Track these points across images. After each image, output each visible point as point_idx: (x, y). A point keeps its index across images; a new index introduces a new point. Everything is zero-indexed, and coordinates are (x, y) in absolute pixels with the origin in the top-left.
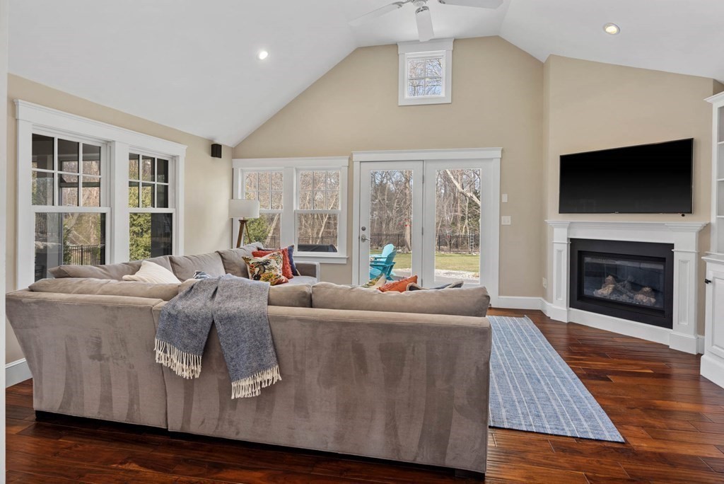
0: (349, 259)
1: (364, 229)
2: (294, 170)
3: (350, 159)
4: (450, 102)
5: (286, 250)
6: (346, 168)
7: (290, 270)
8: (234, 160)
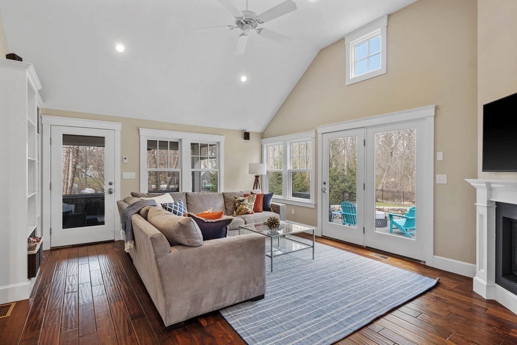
1: (325, 183)
2: (288, 143)
3: (316, 132)
4: (385, 72)
5: (262, 195)
6: (314, 139)
7: (261, 207)
8: (262, 140)
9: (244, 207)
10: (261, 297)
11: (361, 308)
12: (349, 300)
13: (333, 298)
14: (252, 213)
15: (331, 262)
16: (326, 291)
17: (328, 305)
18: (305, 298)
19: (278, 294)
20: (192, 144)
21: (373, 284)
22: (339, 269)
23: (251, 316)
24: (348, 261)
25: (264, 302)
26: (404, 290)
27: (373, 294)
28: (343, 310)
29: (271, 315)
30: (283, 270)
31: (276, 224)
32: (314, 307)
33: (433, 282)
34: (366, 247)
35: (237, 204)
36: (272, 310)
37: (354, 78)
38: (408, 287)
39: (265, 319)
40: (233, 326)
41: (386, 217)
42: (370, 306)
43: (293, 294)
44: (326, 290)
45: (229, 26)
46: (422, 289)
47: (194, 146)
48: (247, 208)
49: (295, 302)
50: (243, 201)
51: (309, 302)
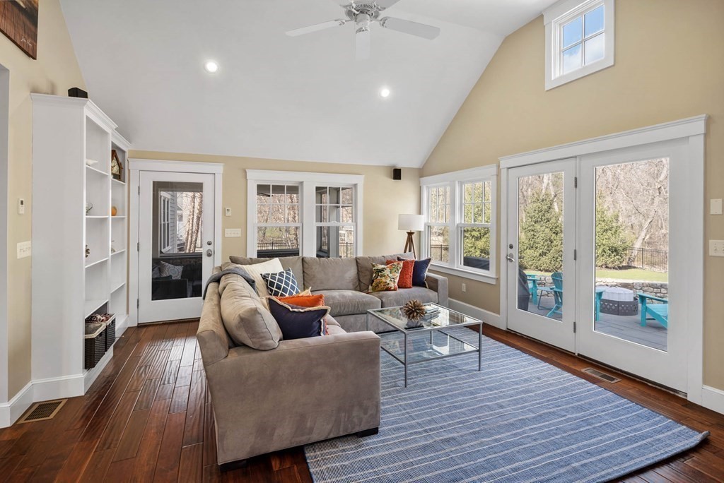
0: (498, 279)
1: (511, 247)
2: (457, 183)
3: (499, 166)
4: (612, 64)
5: (412, 261)
6: (495, 177)
7: (410, 281)
8: (421, 179)
9: (383, 279)
10: (374, 431)
11: (537, 475)
12: (520, 456)
13: (492, 448)
14: (395, 290)
15: (507, 378)
16: (483, 433)
17: (479, 460)
18: (443, 441)
19: (401, 428)
20: (318, 188)
21: (572, 429)
22: (518, 393)
23: (346, 463)
24: (539, 379)
25: (375, 440)
26: (629, 447)
27: (566, 449)
28: (503, 474)
29: (379, 465)
30: (425, 386)
31: (417, 313)
32: (455, 461)
33: (696, 438)
34: (578, 354)
35: (374, 275)
36: (382, 457)
37: (561, 77)
38: (639, 444)
39: (366, 472)
40: (314, 477)
41: (635, 299)
42: (555, 473)
43: (426, 431)
44: (485, 430)
45: (336, 20)
46: (667, 449)
47: (320, 191)
48: (388, 282)
49: (425, 448)
50: (383, 270)
51: (447, 451)
